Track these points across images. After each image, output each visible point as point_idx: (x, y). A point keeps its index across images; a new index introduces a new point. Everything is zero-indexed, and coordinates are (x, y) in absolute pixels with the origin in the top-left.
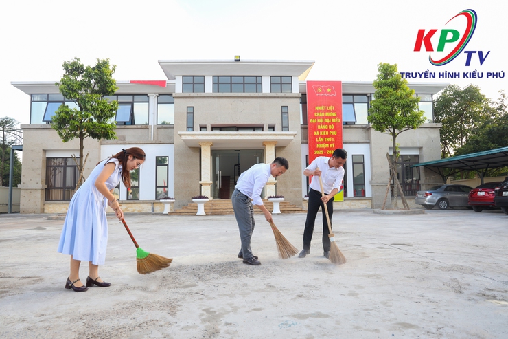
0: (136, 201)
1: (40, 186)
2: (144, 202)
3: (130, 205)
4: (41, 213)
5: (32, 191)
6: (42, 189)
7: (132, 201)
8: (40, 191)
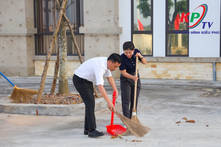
0: (182, 59)
1: (24, 31)
2: (198, 60)
3: (171, 66)
4: (30, 75)
5: (14, 39)
6: (29, 36)
7: (175, 59)
8: (25, 39)
